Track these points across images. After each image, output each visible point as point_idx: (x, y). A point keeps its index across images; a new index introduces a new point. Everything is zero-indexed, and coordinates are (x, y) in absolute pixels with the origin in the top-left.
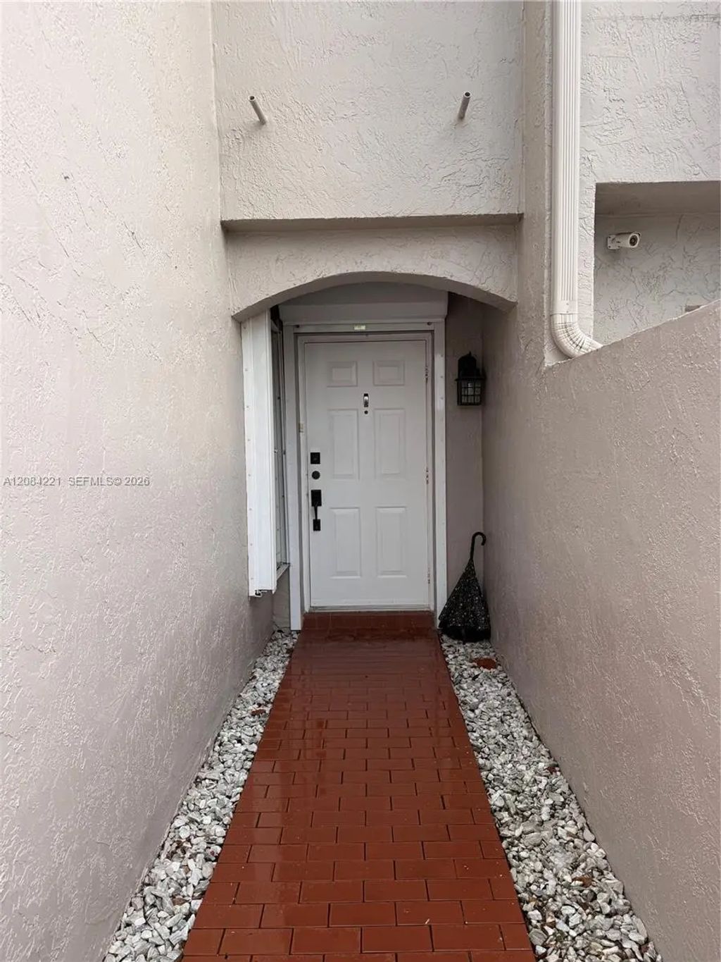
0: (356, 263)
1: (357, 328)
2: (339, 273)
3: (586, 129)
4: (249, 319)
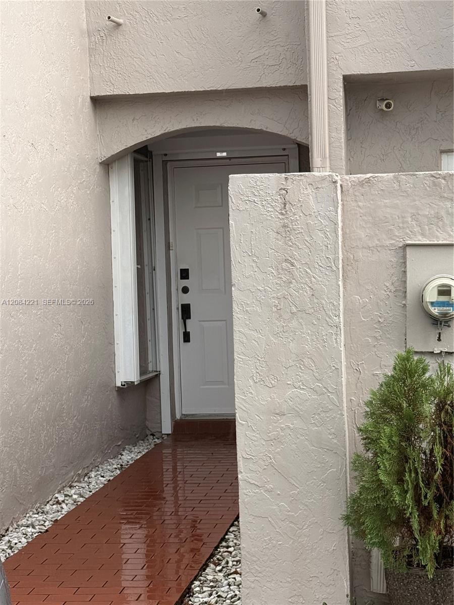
0: (194, 120)
1: (219, 154)
2: (180, 128)
3: (334, 38)
4: (115, 161)
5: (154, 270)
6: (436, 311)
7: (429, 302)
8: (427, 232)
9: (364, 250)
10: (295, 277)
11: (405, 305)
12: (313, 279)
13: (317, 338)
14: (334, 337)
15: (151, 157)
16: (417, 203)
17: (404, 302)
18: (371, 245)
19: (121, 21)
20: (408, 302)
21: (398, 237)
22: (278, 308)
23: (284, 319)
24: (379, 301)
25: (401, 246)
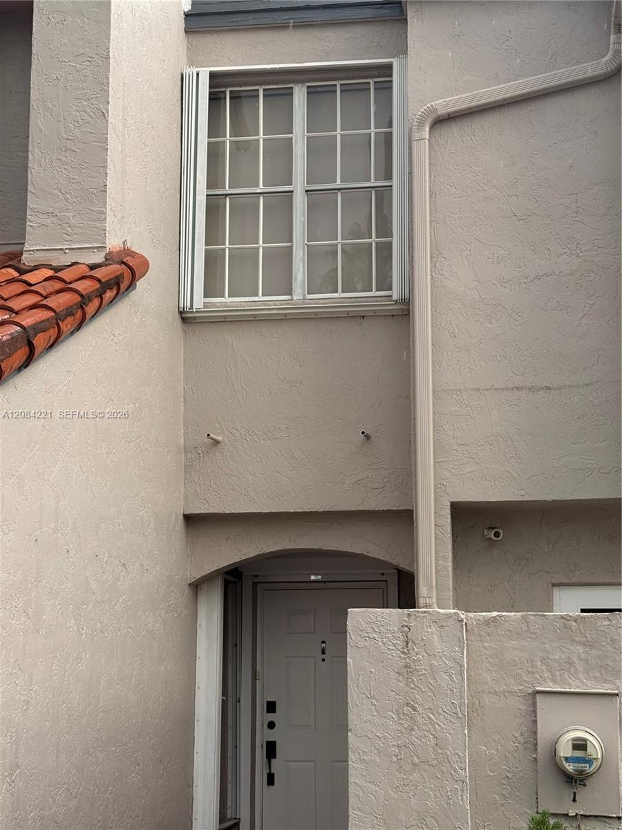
1: (313, 577)
3: (441, 464)
4: (204, 582)
5: (239, 701)
6: (571, 767)
7: (563, 757)
8: (558, 678)
9: (490, 695)
10: (417, 724)
11: (535, 758)
12: (437, 726)
13: (441, 794)
14: (460, 793)
15: (241, 578)
16: (547, 646)
17: (534, 756)
18: (497, 690)
19: (220, 438)
20: (539, 756)
21: (527, 682)
22: (399, 758)
23: (404, 770)
24: (507, 753)
25: (530, 692)
